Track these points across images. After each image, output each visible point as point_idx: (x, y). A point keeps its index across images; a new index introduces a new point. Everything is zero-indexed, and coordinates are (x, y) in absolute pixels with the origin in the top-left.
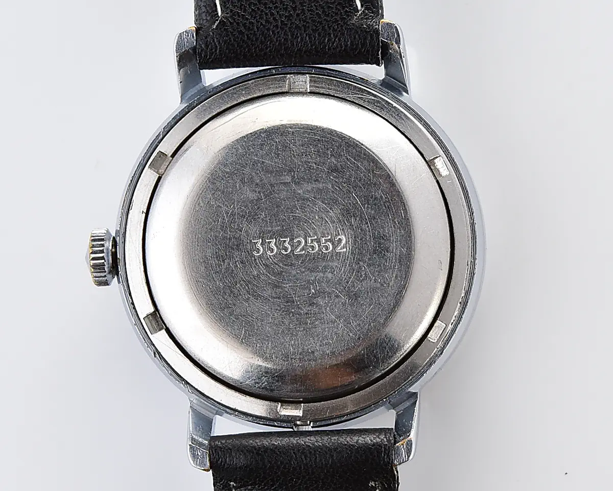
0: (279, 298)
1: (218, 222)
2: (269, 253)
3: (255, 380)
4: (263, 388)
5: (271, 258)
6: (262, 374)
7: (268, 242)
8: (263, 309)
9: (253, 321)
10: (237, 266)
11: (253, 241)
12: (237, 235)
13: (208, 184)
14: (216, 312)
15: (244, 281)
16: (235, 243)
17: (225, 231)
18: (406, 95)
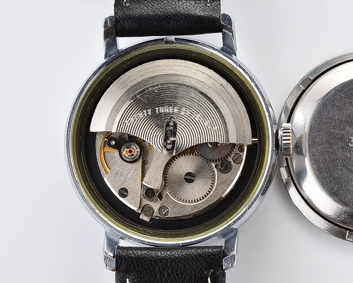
1: (332, 124)
3: (337, 215)
4: (341, 221)
6: (343, 213)
8: (350, 176)
9: (343, 182)
10: (339, 150)
11: (350, 137)
12: (342, 132)
13: (330, 101)
14: (323, 174)
15: (341, 159)
16: (340, 137)
17: (335, 129)
18: (235, 56)
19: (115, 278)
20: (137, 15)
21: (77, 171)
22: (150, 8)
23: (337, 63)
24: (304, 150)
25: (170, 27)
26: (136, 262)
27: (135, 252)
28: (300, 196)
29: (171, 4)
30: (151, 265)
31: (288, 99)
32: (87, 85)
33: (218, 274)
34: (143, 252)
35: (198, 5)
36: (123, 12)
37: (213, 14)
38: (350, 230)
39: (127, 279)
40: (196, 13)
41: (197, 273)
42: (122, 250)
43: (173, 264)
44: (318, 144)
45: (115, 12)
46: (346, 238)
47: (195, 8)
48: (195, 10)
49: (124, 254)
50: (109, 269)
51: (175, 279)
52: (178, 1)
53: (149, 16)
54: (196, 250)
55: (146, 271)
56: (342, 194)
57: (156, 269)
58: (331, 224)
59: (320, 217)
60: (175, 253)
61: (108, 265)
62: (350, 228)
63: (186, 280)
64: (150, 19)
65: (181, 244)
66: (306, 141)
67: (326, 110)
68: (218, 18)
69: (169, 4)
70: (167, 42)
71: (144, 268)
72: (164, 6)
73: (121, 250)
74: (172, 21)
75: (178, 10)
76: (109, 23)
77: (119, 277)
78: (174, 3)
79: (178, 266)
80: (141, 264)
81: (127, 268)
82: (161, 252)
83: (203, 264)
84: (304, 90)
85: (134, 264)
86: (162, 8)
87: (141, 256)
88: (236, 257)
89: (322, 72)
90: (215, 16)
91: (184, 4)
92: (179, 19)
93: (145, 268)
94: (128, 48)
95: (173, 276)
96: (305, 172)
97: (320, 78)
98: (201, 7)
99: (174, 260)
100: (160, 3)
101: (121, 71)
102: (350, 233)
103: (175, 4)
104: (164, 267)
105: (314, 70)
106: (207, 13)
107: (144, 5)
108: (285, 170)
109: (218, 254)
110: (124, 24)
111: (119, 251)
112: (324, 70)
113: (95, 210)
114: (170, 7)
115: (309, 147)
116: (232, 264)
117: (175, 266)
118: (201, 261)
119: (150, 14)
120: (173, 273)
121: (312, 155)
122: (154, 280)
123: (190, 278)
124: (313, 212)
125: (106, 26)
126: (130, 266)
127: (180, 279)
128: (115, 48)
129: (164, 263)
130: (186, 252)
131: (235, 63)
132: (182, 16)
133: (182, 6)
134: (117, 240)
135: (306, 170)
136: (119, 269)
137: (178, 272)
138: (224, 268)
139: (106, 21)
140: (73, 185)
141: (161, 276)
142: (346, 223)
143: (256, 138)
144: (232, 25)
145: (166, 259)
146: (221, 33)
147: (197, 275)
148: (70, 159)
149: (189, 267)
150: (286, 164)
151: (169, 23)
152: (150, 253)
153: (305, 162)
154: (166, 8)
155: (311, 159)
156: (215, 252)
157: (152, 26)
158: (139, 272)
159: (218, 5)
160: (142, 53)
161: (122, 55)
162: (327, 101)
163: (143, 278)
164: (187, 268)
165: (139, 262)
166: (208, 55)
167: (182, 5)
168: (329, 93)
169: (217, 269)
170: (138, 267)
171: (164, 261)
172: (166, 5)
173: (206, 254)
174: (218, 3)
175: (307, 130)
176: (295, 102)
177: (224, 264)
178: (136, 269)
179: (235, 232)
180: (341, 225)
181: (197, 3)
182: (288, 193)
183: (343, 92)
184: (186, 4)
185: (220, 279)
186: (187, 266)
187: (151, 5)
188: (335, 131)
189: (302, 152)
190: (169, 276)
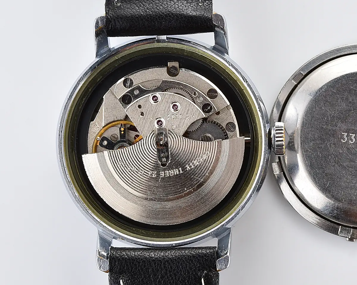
0: (352, 168)
1: (324, 119)
2: (350, 142)
3: (330, 211)
4: (333, 217)
5: (351, 145)
6: (335, 208)
7: (351, 135)
8: (342, 172)
9: (335, 178)
10: (331, 146)
11: (342, 133)
12: (334, 128)
13: (322, 97)
14: (315, 170)
15: (333, 155)
16: (332, 133)
17: (328, 125)
18: (227, 55)
19: (109, 279)
20: (128, 15)
21: (69, 171)
22: (142, 8)
23: (329, 58)
24: (296, 146)
25: (162, 27)
26: (130, 263)
27: (129, 253)
28: (292, 192)
29: (163, 4)
30: (145, 266)
31: (280, 95)
32: (78, 85)
33: (212, 275)
34: (137, 253)
35: (190, 5)
36: (114, 12)
37: (205, 14)
38: (342, 225)
39: (120, 280)
40: (188, 13)
41: (191, 274)
42: (116, 252)
43: (167, 265)
44: (310, 140)
45: (106, 12)
46: (339, 233)
47: (187, 8)
48: (187, 10)
49: (117, 255)
50: (102, 270)
51: (168, 280)
52: (170, 1)
53: (140, 16)
54: (189, 251)
55: (139, 272)
56: (334, 190)
57: (150, 270)
58: (323, 220)
59: (312, 213)
60: (168, 254)
61: (102, 267)
62: (342, 224)
63: (180, 281)
64: (142, 20)
65: (174, 245)
66: (298, 137)
67: (318, 106)
68: (210, 18)
69: (160, 3)
70: (159, 41)
71: (137, 269)
72: (155, 6)
73: (114, 251)
74: (164, 21)
75: (170, 10)
76: (100, 23)
77: (113, 279)
78: (165, 3)
79: (171, 267)
80: (134, 265)
81: (120, 269)
82: (155, 253)
83: (197, 265)
84: (296, 85)
85: (127, 265)
86: (153, 8)
87: (135, 257)
88: (229, 258)
89: (314, 67)
90: (207, 16)
91: (175, 4)
92: (170, 20)
93: (139, 269)
94: (120, 47)
95: (166, 277)
96: (297, 167)
97: (312, 73)
98: (193, 7)
99: (167, 261)
100: (152, 3)
101: (112, 70)
102: (342, 228)
103: (167, 3)
104: (157, 269)
105: (305, 65)
106: (199, 13)
107: (135, 5)
108: (277, 165)
109: (212, 255)
110: (115, 24)
111: (112, 252)
112: (316, 65)
113: (88, 210)
114: (161, 7)
115: (302, 142)
116: (226, 266)
117: (169, 267)
118: (195, 263)
119: (141, 14)
120: (166, 274)
121: (304, 151)
122: (148, 282)
123: (184, 280)
124: (305, 207)
125: (97, 26)
126: (124, 267)
127: (173, 280)
128: (107, 47)
129: (158, 265)
130: (179, 253)
131: (227, 62)
132: (174, 16)
133: (174, 6)
134: (110, 239)
135: (298, 166)
136: (113, 270)
137: (172, 273)
138: (217, 269)
139: (97, 21)
140: (65, 185)
141: (154, 277)
142: (338, 219)
143: (249, 137)
144: (224, 25)
145: (160, 260)
146: (213, 33)
147: (191, 275)
148: (62, 160)
149: (182, 269)
150: (278, 159)
151: (161, 23)
152: (144, 254)
153: (297, 158)
154: (158, 8)
155: (303, 155)
156: (208, 253)
157: (143, 26)
158: (133, 273)
159: (210, 5)
160: (133, 51)
161: (114, 54)
162: (319, 97)
163: (137, 279)
164: (180, 269)
165: (133, 263)
166: (200, 54)
167: (173, 4)
168: (321, 88)
169: (210, 271)
170: (132, 268)
171: (158, 263)
172: (157, 4)
173: (199, 256)
174: (210, 2)
175: (299, 125)
176: (287, 97)
177: (218, 265)
178: (129, 270)
179: (228, 232)
180: (333, 220)
181: (189, 3)
182: (280, 189)
183: (335, 88)
184: (177, 3)
185: (213, 280)
186: (181, 267)
187: (142, 5)
188: (327, 127)
189: (294, 148)
190: (162, 277)
